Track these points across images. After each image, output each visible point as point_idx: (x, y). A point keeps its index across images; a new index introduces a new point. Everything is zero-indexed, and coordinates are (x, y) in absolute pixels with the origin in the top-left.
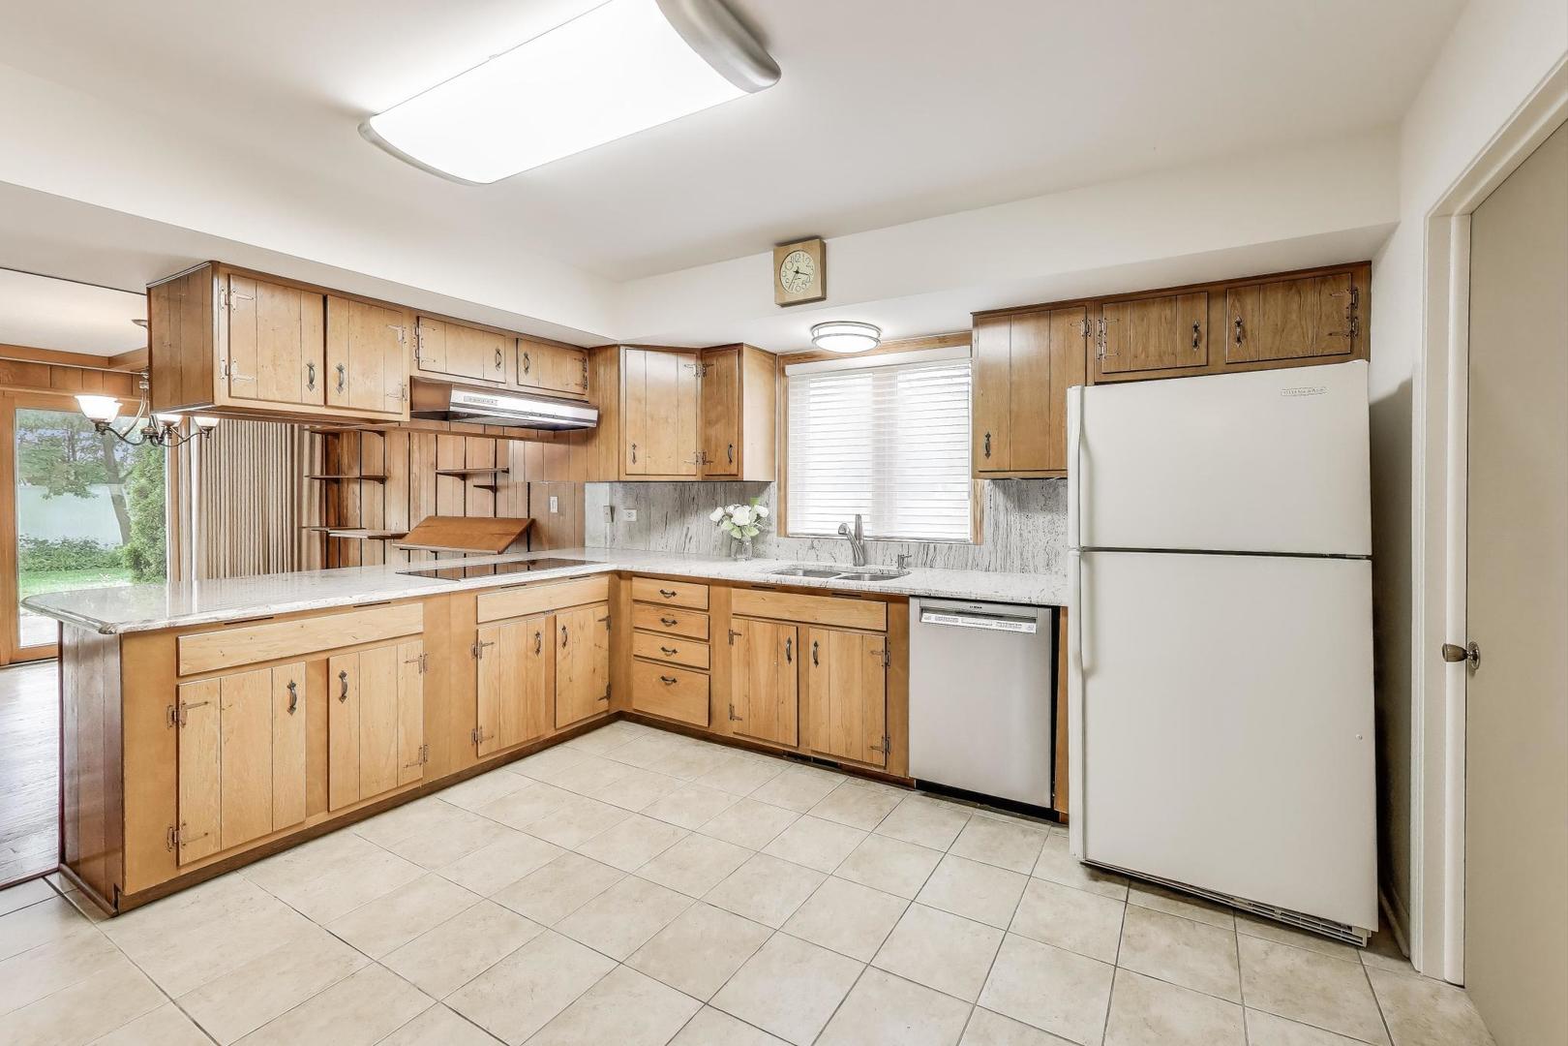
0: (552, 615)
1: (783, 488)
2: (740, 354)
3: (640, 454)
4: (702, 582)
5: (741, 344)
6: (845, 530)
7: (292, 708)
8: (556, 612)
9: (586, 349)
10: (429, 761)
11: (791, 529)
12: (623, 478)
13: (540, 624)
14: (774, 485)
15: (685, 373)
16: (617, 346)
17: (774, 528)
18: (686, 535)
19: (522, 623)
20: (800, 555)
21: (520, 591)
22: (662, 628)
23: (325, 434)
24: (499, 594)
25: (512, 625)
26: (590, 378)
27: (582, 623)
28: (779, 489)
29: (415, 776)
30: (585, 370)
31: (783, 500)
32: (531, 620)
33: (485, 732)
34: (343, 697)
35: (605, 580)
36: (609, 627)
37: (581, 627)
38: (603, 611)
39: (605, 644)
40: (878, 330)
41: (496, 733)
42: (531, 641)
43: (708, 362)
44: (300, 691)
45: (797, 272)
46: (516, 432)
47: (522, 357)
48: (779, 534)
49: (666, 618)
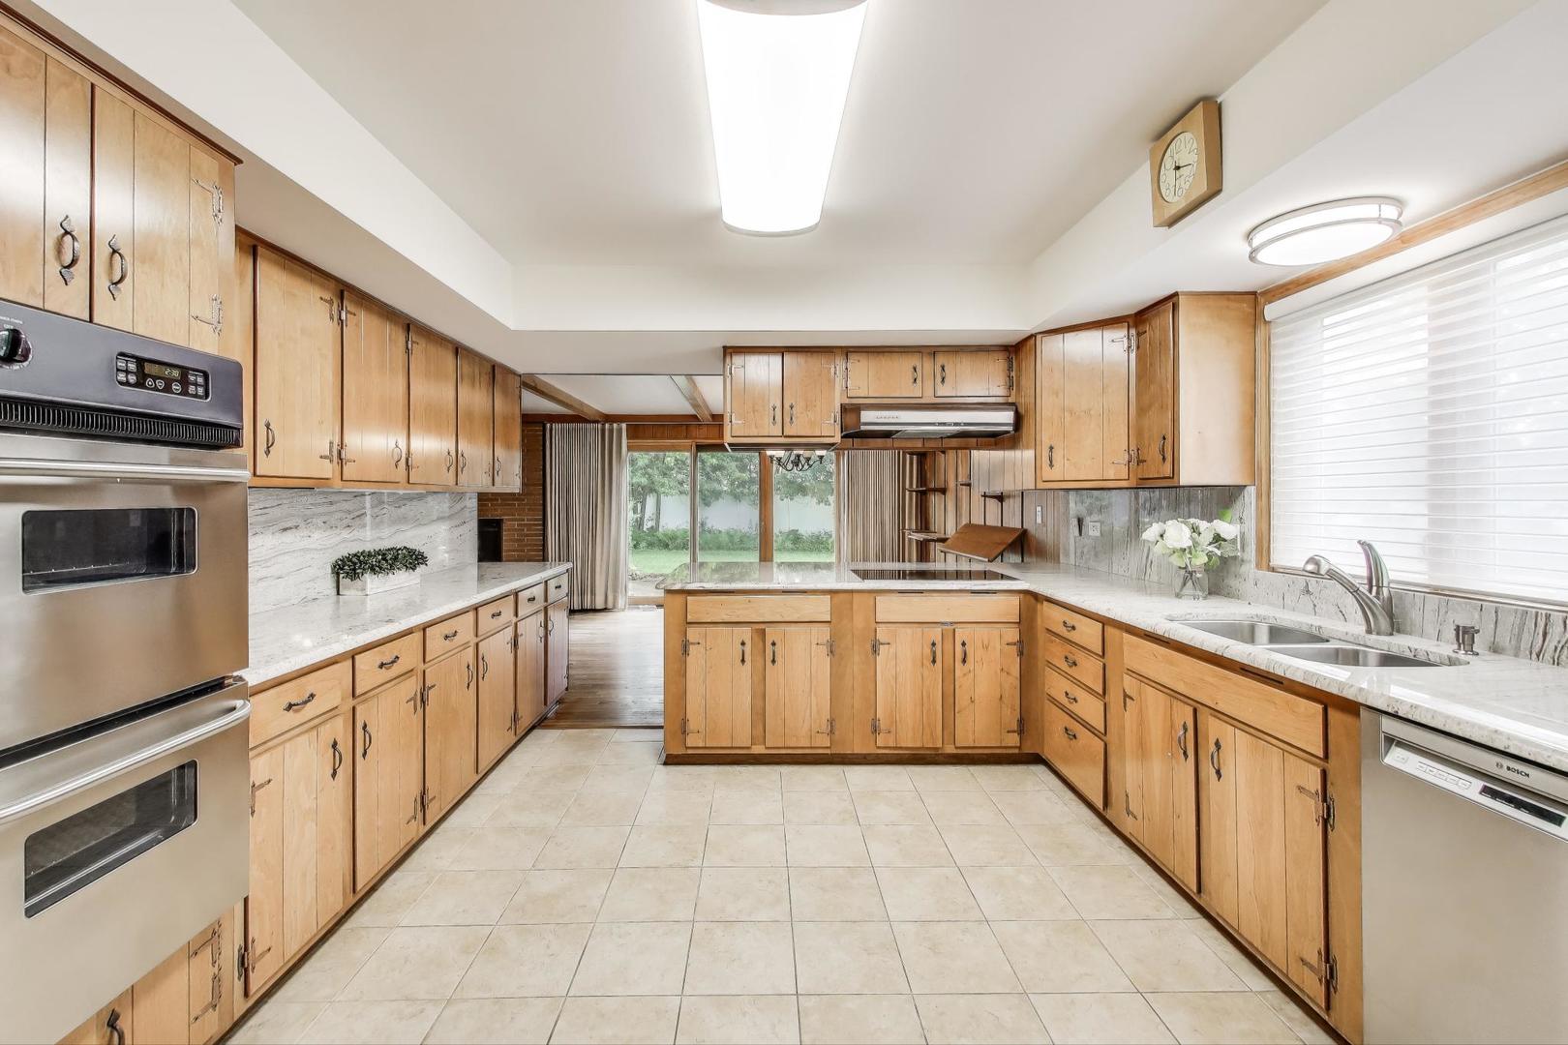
0: (950, 628)
1: (1265, 496)
2: (1175, 307)
3: (1057, 456)
4: (1096, 618)
5: (1176, 295)
6: (1317, 564)
7: (743, 661)
8: (955, 626)
9: (1012, 346)
10: (836, 733)
11: (1277, 559)
12: (1040, 485)
13: (935, 634)
14: (1251, 491)
15: (1114, 348)
16: (1033, 336)
17: (1251, 553)
18: (1147, 557)
19: (918, 630)
20: (1288, 601)
21: (916, 599)
22: (1064, 666)
23: (922, 456)
24: (895, 598)
25: (909, 630)
26: (1016, 375)
27: (986, 642)
28: (1259, 496)
29: (822, 743)
30: (1010, 369)
31: (1265, 514)
32: (927, 629)
33: (883, 725)
34: (774, 661)
35: (1015, 600)
36: (1021, 653)
37: (986, 647)
38: (1013, 634)
39: (1016, 671)
40: (1398, 202)
41: (893, 729)
42: (928, 651)
43: (1141, 329)
44: (748, 648)
45: (1178, 168)
46: (954, 442)
47: (938, 369)
48: (1258, 566)
49: (1070, 656)
